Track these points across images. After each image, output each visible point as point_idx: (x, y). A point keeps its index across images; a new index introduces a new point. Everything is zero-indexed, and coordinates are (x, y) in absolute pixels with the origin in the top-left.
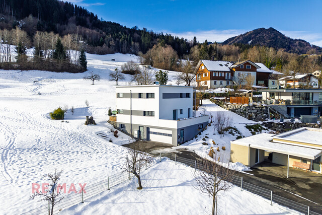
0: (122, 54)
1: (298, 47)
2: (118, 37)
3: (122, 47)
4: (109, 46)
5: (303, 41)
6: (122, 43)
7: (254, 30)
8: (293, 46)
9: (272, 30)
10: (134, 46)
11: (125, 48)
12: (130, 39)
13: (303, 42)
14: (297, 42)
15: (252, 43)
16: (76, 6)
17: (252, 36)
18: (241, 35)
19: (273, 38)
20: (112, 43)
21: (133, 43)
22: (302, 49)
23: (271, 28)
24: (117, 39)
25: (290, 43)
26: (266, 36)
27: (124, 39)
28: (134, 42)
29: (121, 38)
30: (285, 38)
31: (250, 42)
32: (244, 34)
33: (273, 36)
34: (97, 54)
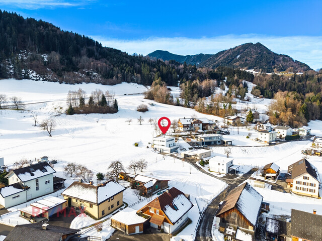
0: (127, 83)
1: (282, 62)
2: (122, 69)
3: (127, 78)
4: (117, 77)
5: (287, 56)
6: (127, 74)
7: (243, 45)
8: (278, 61)
9: (259, 45)
10: (137, 77)
11: (129, 79)
12: (133, 70)
13: (287, 58)
14: (281, 58)
15: (240, 57)
16: (84, 36)
17: (241, 51)
18: (231, 49)
19: (260, 53)
20: (119, 75)
21: (135, 74)
22: (285, 64)
23: (258, 43)
24: (123, 71)
25: (274, 58)
26: (253, 51)
27: (129, 71)
28: (137, 73)
29: (125, 70)
30: (270, 53)
31: (239, 56)
32: (234, 49)
33: (259, 51)
34: (109, 85)
